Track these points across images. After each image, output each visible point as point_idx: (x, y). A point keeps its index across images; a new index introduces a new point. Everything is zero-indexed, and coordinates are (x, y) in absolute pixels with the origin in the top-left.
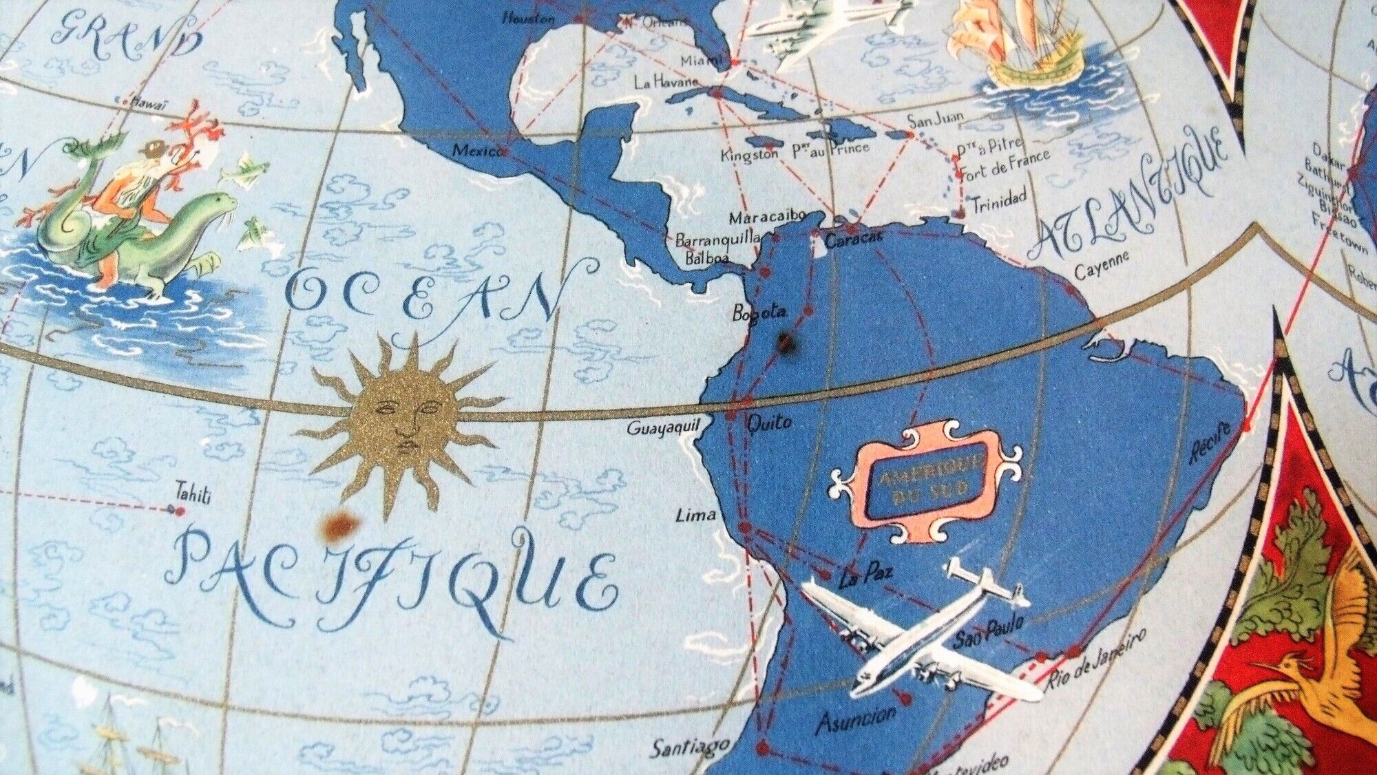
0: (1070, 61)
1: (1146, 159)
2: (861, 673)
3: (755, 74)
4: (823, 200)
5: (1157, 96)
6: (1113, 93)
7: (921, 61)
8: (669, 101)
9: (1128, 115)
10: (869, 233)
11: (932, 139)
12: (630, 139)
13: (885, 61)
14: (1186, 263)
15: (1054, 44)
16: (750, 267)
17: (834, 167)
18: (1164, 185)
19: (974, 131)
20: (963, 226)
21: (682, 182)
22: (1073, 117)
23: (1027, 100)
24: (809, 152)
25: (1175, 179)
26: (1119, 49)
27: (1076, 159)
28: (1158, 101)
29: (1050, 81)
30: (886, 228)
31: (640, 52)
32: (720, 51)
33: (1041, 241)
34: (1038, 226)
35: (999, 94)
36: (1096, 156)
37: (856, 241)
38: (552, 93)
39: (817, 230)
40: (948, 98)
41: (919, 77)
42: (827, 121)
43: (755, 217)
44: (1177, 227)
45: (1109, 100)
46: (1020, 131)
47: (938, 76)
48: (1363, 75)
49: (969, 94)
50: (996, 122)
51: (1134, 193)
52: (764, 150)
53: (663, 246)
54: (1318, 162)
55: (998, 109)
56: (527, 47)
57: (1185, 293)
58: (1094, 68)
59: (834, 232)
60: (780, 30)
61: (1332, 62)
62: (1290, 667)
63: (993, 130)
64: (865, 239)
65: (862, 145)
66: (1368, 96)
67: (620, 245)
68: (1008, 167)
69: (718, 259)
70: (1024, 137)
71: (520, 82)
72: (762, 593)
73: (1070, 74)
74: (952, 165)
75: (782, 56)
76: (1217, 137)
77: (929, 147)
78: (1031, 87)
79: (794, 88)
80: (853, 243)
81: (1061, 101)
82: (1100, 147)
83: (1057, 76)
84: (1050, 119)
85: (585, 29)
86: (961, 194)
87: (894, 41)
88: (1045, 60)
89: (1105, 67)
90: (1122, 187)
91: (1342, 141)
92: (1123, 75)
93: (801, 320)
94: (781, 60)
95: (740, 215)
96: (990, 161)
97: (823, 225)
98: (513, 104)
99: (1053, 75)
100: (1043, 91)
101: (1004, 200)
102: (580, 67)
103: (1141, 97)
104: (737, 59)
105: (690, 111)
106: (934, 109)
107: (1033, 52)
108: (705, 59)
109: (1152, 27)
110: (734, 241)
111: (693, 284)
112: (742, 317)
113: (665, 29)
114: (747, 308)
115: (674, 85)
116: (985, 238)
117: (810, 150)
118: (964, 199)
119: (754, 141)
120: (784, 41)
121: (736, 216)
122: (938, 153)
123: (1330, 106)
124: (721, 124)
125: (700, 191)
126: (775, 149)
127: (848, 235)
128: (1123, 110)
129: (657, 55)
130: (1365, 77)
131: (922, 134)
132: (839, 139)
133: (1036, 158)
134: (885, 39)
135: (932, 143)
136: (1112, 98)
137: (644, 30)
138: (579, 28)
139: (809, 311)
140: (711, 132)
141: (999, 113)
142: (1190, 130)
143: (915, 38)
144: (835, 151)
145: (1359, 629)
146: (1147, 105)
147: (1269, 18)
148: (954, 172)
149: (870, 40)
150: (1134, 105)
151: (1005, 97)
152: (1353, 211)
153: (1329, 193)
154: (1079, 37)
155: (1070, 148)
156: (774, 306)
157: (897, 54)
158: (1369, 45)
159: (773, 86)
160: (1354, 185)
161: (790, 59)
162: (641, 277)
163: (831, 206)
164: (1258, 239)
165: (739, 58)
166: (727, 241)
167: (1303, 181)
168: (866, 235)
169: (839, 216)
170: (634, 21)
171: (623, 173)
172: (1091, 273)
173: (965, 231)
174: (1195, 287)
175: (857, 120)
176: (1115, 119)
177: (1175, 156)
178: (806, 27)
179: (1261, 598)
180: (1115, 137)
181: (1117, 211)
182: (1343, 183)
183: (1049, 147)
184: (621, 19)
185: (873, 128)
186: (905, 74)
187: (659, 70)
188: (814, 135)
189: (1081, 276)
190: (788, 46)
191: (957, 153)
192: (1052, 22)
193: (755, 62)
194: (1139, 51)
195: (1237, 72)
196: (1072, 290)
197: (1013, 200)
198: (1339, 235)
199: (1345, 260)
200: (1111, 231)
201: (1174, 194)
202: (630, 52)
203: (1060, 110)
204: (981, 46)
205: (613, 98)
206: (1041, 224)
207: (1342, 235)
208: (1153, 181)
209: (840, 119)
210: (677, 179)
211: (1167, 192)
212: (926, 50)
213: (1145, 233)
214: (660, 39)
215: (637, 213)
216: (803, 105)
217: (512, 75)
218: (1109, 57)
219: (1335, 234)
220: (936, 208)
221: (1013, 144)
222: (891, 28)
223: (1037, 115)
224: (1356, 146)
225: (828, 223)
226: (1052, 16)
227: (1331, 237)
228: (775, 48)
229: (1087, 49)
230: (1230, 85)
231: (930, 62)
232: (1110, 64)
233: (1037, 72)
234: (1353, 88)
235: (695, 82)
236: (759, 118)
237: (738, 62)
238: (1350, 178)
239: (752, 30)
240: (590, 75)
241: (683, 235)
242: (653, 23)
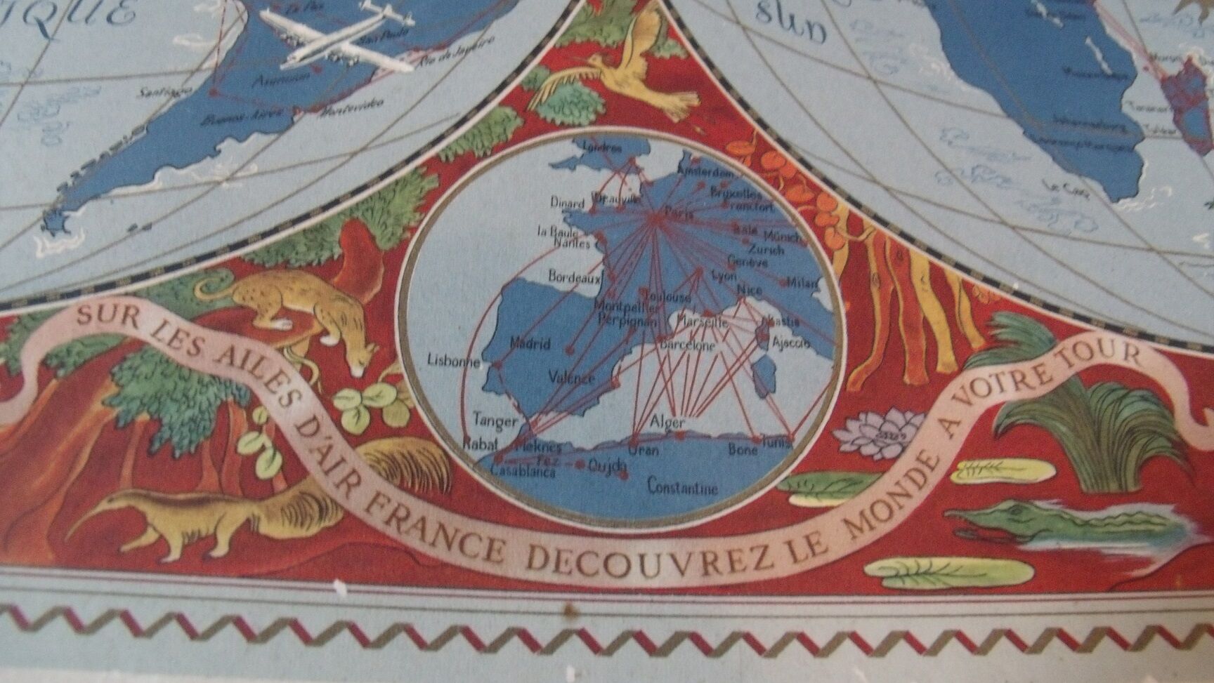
2: (291, 56)
62: (596, 60)
72: (232, 15)
145: (652, 42)
179: (581, 24)
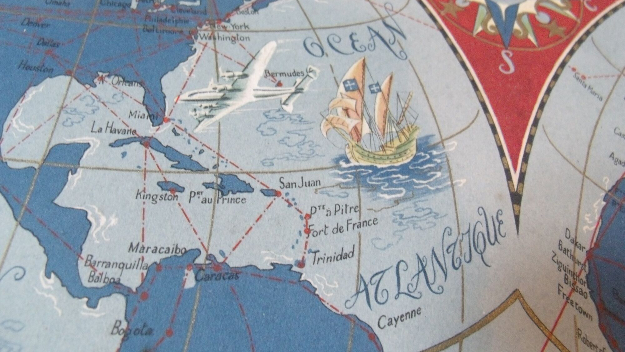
0: (406, 147)
1: (448, 231)
3: (178, 131)
4: (202, 240)
5: (463, 181)
6: (434, 175)
7: (299, 135)
8: (111, 145)
9: (441, 194)
10: (230, 272)
11: (293, 199)
12: (76, 172)
13: (273, 132)
14: (463, 321)
15: (397, 132)
16: (134, 290)
17: (217, 213)
18: (457, 254)
19: (326, 196)
20: (301, 274)
21: (103, 212)
22: (400, 192)
23: (370, 175)
24: (201, 199)
25: (466, 250)
26: (442, 141)
27: (397, 227)
28: (464, 185)
29: (388, 162)
30: (244, 269)
31: (103, 103)
32: (159, 110)
33: (358, 293)
34: (358, 280)
35: (350, 168)
36: (411, 225)
37: (218, 278)
38: (32, 127)
39: (191, 265)
40: (312, 167)
41: (296, 148)
42: (221, 175)
43: (148, 248)
44: (460, 291)
45: (429, 181)
46: (360, 200)
47: (309, 148)
48: (605, 178)
49: (329, 165)
50: (344, 190)
51: (434, 259)
52: (169, 193)
53: (75, 264)
54: (567, 244)
55: (347, 180)
56: (28, 89)
57: (457, 345)
58: (423, 154)
59: (204, 267)
60: (205, 98)
61: (586, 166)
63: (340, 196)
64: (226, 276)
65: (241, 198)
66: (606, 195)
67: (44, 258)
68: (345, 228)
69: (112, 281)
70: (362, 204)
71: (14, 116)
73: (404, 158)
74: (304, 222)
75: (201, 119)
76: (500, 218)
77: (290, 205)
78: (375, 165)
79: (204, 145)
80: (216, 279)
81: (394, 179)
82: (416, 219)
83: (395, 158)
84: (384, 192)
85: (71, 80)
86: (306, 248)
87: (283, 117)
88: (389, 144)
89: (430, 154)
90: (426, 253)
91: (585, 228)
92: (442, 162)
93: (163, 339)
94: (200, 122)
95: (138, 245)
96: (332, 222)
97: (197, 261)
98: (4, 133)
99: (392, 157)
100: (382, 169)
101: (336, 256)
102: (58, 110)
103: (452, 181)
104: (168, 117)
105: (124, 154)
106: (299, 175)
107: (381, 137)
108: (147, 114)
109: (468, 127)
110: (128, 266)
111: (89, 299)
112: (118, 332)
113: (126, 88)
114: (124, 325)
115: (119, 133)
116: (316, 286)
117: (202, 197)
118: (307, 252)
119: (164, 185)
120: (206, 107)
121: (134, 245)
122: (296, 211)
123: (580, 200)
124: (143, 167)
125: (114, 221)
126: (177, 193)
127: (213, 272)
128: (438, 190)
129: (113, 107)
130: (606, 180)
131: (287, 194)
132: (225, 191)
133: (366, 223)
134: (277, 115)
135: (293, 203)
136: (432, 180)
137: (111, 87)
138: (68, 78)
139: (170, 333)
140: (134, 174)
141: (347, 183)
142: (482, 211)
143: (299, 116)
144: (221, 201)
146: (455, 188)
147: (548, 130)
148: (304, 228)
149: (267, 114)
150: (446, 187)
151: (354, 171)
152: (586, 285)
153: (571, 269)
154: (417, 129)
155: (394, 217)
156: (145, 326)
157: (283, 127)
158: (611, 156)
159: (189, 142)
160: (589, 264)
161: (207, 122)
162: (52, 288)
163: (206, 246)
164: (517, 303)
165: (170, 117)
166: (123, 266)
167: (555, 258)
168: (227, 274)
169: (211, 255)
170: (107, 79)
171: (63, 200)
172: (390, 324)
173: (302, 279)
174: (465, 341)
175: (243, 177)
176: (430, 197)
177: (469, 231)
178: (224, 98)
180: (428, 211)
181: (419, 272)
182: (582, 262)
183: (378, 215)
184: (98, 75)
185: (253, 185)
186: (286, 144)
187: (111, 118)
188: (207, 185)
189: (382, 326)
190: (207, 112)
191: (309, 213)
192: (399, 116)
193: (180, 121)
194: (456, 144)
195: (521, 168)
196: (373, 337)
197: (343, 256)
198: (574, 304)
199: (576, 326)
200: (411, 289)
201: (463, 263)
202: (96, 103)
203: (392, 185)
204: (345, 128)
205: (74, 137)
206: (360, 278)
207: (577, 304)
208: (449, 251)
209: (230, 175)
210: (100, 210)
211: (458, 260)
212: (304, 127)
213: (438, 293)
214: (120, 95)
215: (63, 234)
216: (206, 160)
217: (11, 109)
218: (434, 147)
219: (572, 303)
220: (285, 257)
221: (353, 210)
222: (284, 107)
223: (374, 188)
224: (595, 232)
225: (201, 260)
226: (400, 110)
227: (569, 305)
228: (198, 112)
229: (420, 139)
230: (515, 177)
231: (306, 136)
232: (435, 153)
233: (381, 153)
234: (597, 188)
235: (135, 132)
236: (172, 166)
237: (169, 120)
238: (588, 259)
239: (185, 96)
240: (64, 116)
241: (92, 256)
242: (119, 82)
